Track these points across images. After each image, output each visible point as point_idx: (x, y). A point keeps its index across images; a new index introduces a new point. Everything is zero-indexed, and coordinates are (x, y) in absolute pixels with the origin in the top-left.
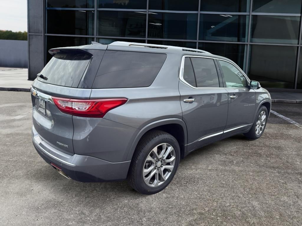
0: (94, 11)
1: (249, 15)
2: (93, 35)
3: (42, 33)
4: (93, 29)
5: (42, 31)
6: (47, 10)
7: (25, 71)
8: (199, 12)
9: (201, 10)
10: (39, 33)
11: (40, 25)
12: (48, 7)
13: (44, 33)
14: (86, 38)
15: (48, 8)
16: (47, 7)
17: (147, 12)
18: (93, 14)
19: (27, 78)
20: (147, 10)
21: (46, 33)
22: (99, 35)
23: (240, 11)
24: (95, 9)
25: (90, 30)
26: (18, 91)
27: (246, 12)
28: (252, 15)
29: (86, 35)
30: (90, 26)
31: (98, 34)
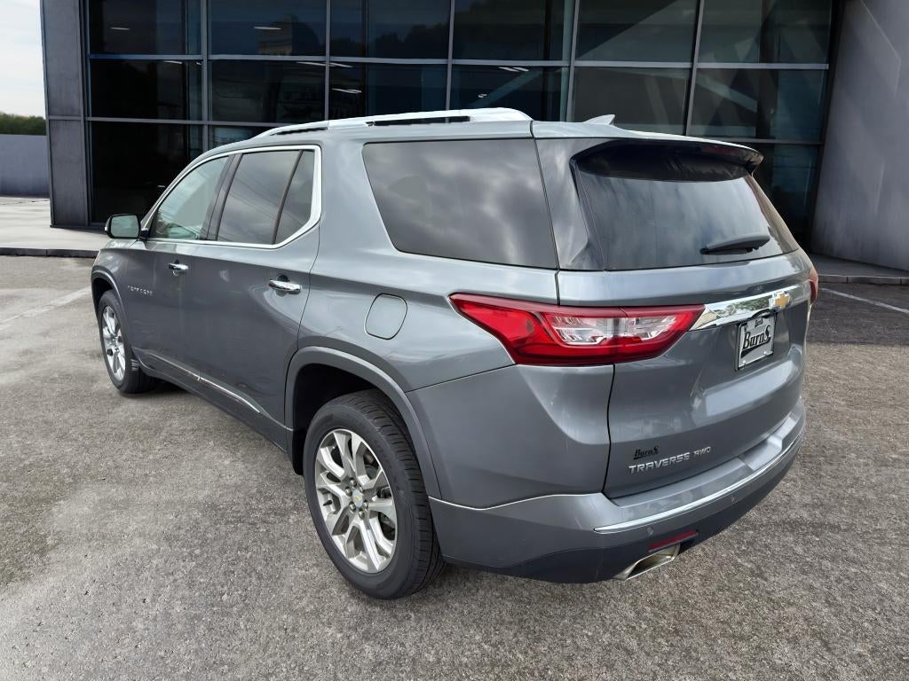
0: (200, 61)
1: (569, 67)
2: (200, 118)
3: (80, 116)
4: (200, 103)
5: (79, 112)
6: (91, 60)
7: (44, 205)
8: (451, 61)
9: (454, 57)
10: (72, 115)
11: (75, 97)
12: (91, 53)
13: (84, 116)
14: (185, 125)
15: (93, 57)
16: (89, 52)
17: (328, 61)
18: (200, 68)
19: (49, 222)
20: (327, 57)
21: (88, 116)
22: (214, 120)
23: (546, 58)
24: (203, 56)
25: (193, 107)
26: (18, 255)
27: (560, 59)
28: (575, 67)
29: (185, 119)
30: (192, 96)
31: (211, 117)
